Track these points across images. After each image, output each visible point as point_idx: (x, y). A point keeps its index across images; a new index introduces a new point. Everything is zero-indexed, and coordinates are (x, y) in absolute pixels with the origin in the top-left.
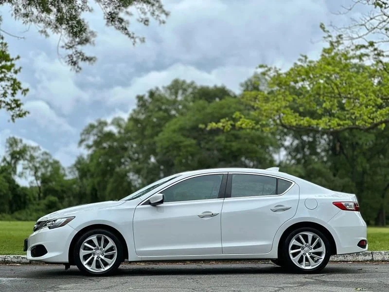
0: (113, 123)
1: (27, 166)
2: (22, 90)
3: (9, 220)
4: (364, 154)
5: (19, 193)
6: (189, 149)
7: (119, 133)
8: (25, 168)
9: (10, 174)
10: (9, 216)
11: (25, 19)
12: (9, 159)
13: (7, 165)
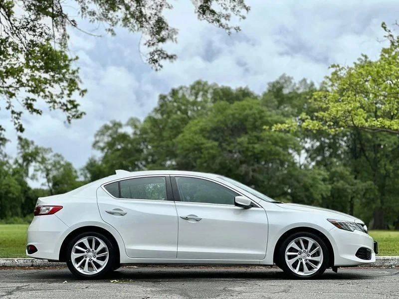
0: (128, 124)
1: (38, 168)
2: (80, 91)
3: (20, 223)
4: (387, 156)
5: (30, 195)
6: (211, 151)
7: (135, 134)
8: (36, 170)
9: (22, 176)
10: (21, 220)
11: (92, 17)
12: (20, 161)
13: (19, 167)
